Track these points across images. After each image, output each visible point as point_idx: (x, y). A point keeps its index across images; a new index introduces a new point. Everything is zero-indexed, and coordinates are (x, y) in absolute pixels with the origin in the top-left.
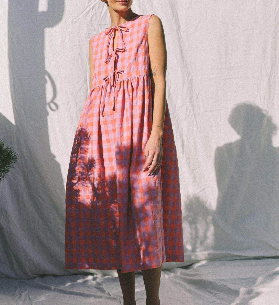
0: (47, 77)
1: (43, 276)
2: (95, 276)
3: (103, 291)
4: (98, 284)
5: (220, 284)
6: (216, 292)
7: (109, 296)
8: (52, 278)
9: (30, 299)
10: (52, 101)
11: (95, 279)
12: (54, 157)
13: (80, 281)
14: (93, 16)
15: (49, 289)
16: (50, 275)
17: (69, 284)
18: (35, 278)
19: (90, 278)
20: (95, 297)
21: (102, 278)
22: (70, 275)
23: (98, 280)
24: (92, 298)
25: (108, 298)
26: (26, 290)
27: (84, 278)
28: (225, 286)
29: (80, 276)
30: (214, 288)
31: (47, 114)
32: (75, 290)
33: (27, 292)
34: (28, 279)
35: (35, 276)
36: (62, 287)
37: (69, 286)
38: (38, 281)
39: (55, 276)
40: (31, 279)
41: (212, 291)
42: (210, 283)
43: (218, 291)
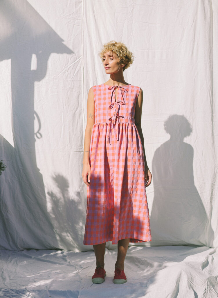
0: (35, 115)
1: (29, 249)
2: (63, 251)
3: (66, 260)
4: (64, 256)
5: (143, 260)
6: (140, 265)
7: (69, 264)
8: (35, 251)
9: (17, 263)
10: (38, 132)
11: (62, 253)
12: (39, 170)
13: (52, 254)
14: (68, 74)
15: (31, 257)
16: (33, 249)
17: (44, 255)
18: (23, 250)
19: (59, 252)
20: (60, 264)
21: (67, 253)
22: (47, 250)
23: (64, 254)
24: (57, 265)
25: (68, 265)
26: (15, 258)
27: (56, 252)
28: (146, 261)
29: (53, 250)
30: (139, 262)
31: (35, 140)
32: (48, 259)
33: (16, 259)
34: (19, 251)
35: (23, 249)
36: (39, 257)
37: (45, 256)
38: (25, 252)
39: (37, 250)
40: (21, 251)
41: (138, 264)
42: (137, 259)
43: (141, 264)
